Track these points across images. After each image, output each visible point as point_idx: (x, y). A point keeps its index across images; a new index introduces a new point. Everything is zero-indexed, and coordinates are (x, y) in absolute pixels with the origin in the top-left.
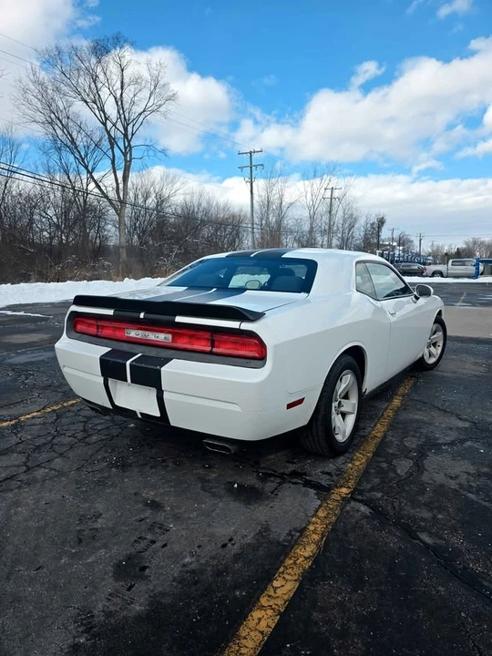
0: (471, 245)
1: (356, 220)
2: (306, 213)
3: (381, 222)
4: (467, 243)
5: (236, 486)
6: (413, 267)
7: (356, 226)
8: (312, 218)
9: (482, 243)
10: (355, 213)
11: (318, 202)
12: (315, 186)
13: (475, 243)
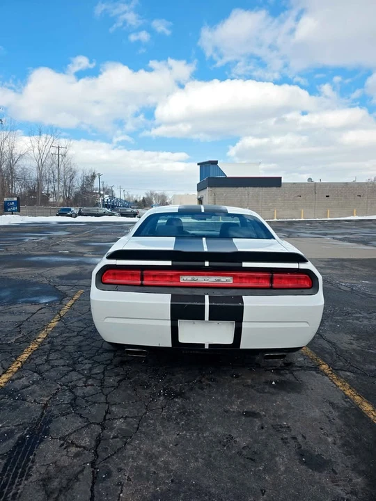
0: (150, 196)
1: (75, 172)
2: (35, 164)
3: (94, 177)
4: (147, 194)
5: (274, 383)
6: (128, 211)
7: (76, 177)
8: (40, 168)
9: (156, 194)
10: (73, 167)
11: (45, 156)
12: (40, 143)
13: (152, 194)
